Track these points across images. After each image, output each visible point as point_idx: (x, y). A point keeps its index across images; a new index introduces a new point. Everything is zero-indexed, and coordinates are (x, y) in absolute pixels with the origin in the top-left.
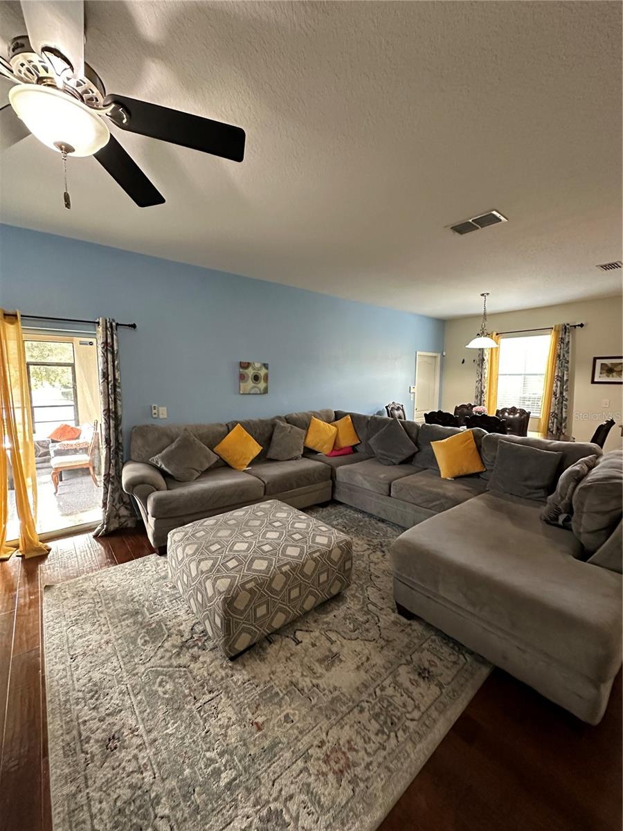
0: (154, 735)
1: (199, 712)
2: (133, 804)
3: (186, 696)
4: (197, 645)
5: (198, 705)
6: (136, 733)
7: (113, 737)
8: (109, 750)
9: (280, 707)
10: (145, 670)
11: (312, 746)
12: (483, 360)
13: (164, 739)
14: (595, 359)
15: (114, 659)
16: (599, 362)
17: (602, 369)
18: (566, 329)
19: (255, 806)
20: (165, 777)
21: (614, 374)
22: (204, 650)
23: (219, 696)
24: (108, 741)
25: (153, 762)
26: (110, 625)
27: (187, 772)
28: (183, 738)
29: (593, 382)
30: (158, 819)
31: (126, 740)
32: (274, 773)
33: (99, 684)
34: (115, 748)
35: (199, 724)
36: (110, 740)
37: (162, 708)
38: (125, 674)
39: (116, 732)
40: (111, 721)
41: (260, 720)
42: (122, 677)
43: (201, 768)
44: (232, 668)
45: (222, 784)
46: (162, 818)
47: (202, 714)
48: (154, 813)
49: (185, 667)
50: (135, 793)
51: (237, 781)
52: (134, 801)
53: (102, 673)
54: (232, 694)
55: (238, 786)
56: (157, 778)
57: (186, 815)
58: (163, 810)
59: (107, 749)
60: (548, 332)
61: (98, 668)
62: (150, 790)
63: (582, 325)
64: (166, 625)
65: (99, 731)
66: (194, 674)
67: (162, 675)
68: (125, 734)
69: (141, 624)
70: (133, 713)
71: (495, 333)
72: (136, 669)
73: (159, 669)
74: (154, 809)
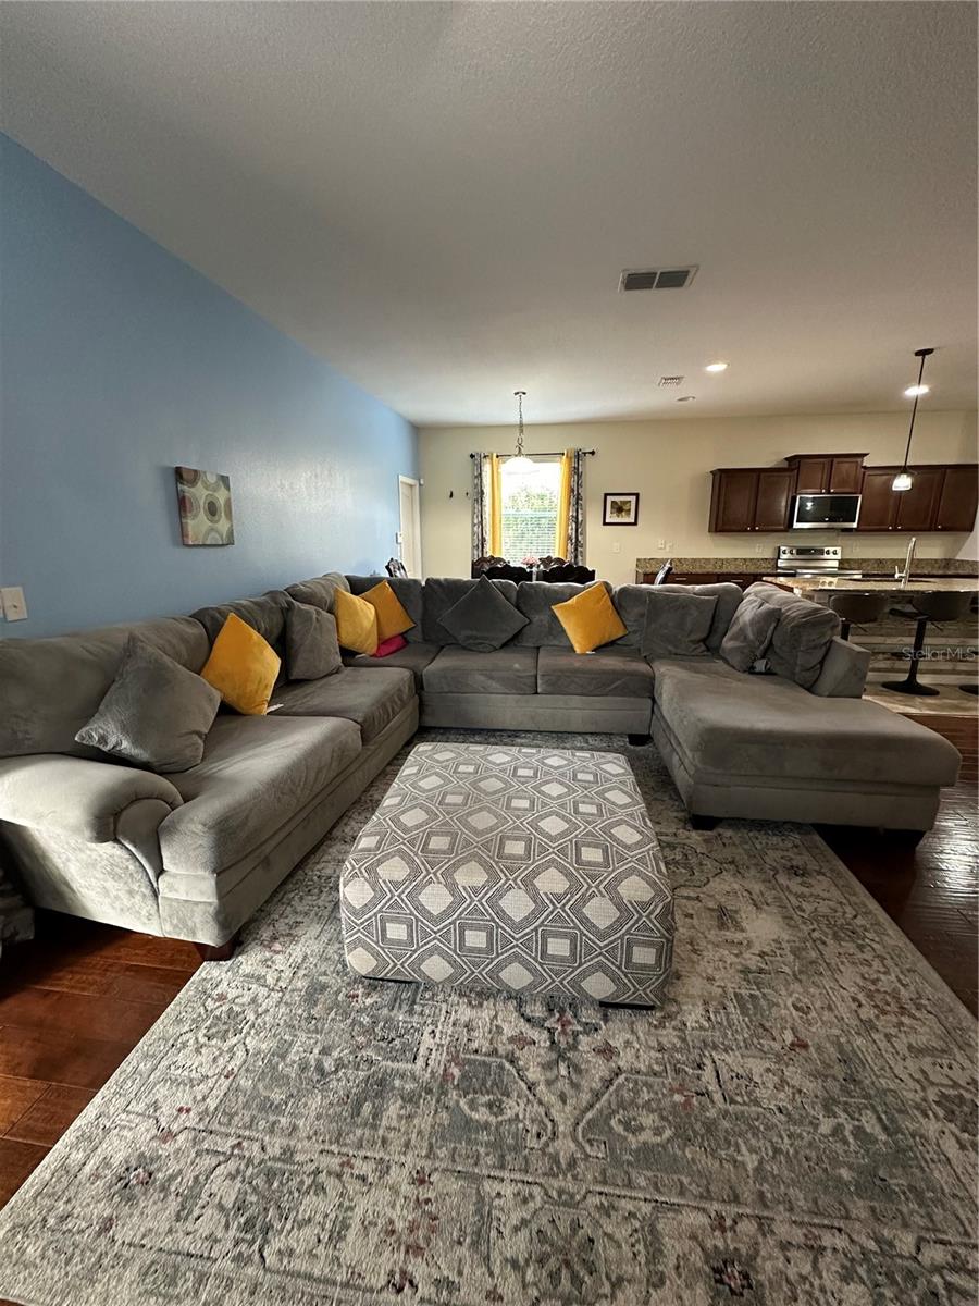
0: (747, 1194)
1: (733, 1101)
2: (882, 1290)
3: (687, 1104)
4: (575, 1034)
5: (717, 1097)
6: (728, 1223)
7: (715, 1270)
8: (746, 1292)
9: (778, 1005)
10: (575, 1140)
11: (856, 1011)
12: (482, 492)
13: (765, 1179)
14: (606, 495)
15: (489, 1187)
16: (609, 499)
17: (612, 507)
18: (578, 456)
19: (927, 1116)
20: (843, 1212)
21: (624, 513)
22: (596, 1030)
23: (718, 1062)
24: (720, 1287)
25: (806, 1219)
26: (362, 1153)
27: (845, 1173)
28: (777, 1151)
29: (605, 524)
30: (920, 1258)
31: (736, 1249)
32: (882, 1069)
33: (547, 1248)
34: (746, 1276)
35: (758, 1115)
36: (721, 1281)
37: (692, 1152)
38: (555, 1183)
39: (707, 1262)
40: (672, 1262)
41: (789, 1037)
42: (561, 1192)
43: (846, 1152)
44: (669, 1017)
45: (883, 1137)
46: (919, 1249)
47: (739, 1099)
48: (907, 1259)
49: (617, 1075)
50: (861, 1278)
51: (884, 1117)
52: (877, 1286)
53: (516, 1229)
54: (723, 1044)
55: (892, 1120)
56: (842, 1225)
57: (922, 1211)
58: (906, 1242)
59: (742, 1295)
60: (558, 458)
61: (493, 1234)
62: (862, 1248)
63: (593, 453)
64: (476, 1051)
65: (685, 1297)
66: (643, 1068)
67: (610, 1116)
68: (720, 1245)
69: (429, 1091)
70: (675, 1208)
71: (495, 455)
72: (557, 1154)
73: (589, 1115)
74: (901, 1256)
